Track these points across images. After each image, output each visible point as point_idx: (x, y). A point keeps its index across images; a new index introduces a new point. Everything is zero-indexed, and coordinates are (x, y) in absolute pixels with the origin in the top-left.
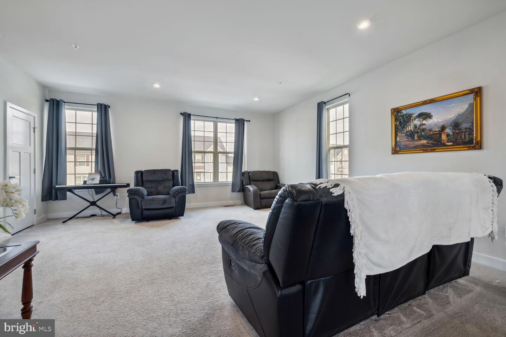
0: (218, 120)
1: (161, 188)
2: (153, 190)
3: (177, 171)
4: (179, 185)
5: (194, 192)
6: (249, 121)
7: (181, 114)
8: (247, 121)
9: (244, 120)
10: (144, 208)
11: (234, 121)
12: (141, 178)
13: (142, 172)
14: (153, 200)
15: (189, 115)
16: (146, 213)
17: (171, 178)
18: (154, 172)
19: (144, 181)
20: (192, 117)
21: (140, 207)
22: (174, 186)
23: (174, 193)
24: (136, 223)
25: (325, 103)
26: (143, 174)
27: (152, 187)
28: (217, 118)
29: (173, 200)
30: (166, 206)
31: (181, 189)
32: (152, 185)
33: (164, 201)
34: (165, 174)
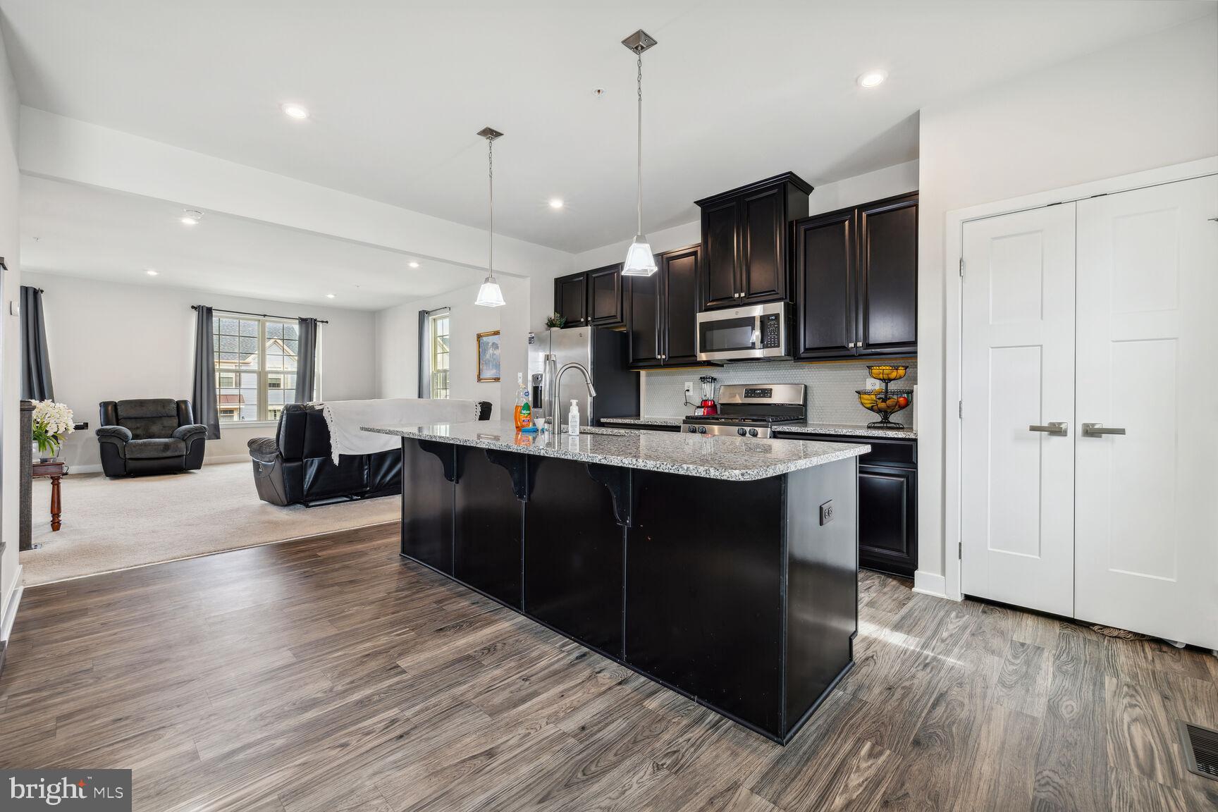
0: (266, 318)
1: (155, 428)
2: (139, 432)
3: (185, 402)
4: (189, 423)
5: (218, 437)
6: (327, 322)
7: (193, 307)
8: (322, 322)
9: (315, 320)
10: (128, 456)
11: (297, 321)
12: (114, 414)
13: (115, 405)
14: (145, 445)
15: (209, 310)
16: (132, 464)
17: (174, 413)
18: (141, 403)
19: (120, 418)
20: (214, 313)
21: (122, 456)
22: (180, 425)
23: (185, 435)
24: (111, 480)
25: (427, 313)
26: (118, 407)
27: (137, 428)
28: (265, 316)
29: (183, 445)
30: (169, 454)
31: (196, 429)
32: (138, 425)
33: (166, 446)
34: (164, 406)
